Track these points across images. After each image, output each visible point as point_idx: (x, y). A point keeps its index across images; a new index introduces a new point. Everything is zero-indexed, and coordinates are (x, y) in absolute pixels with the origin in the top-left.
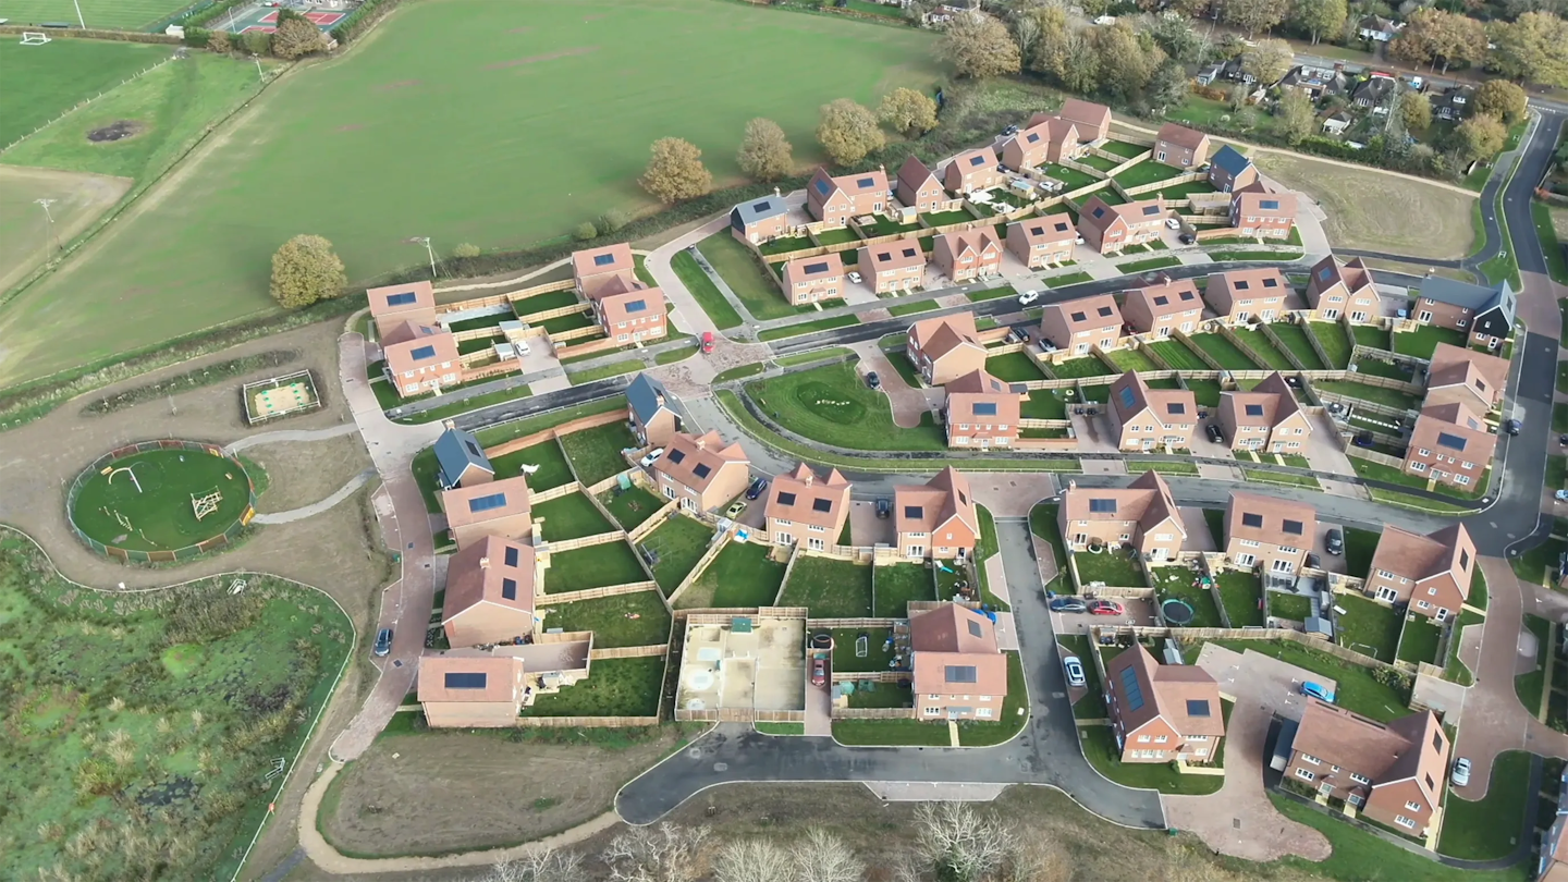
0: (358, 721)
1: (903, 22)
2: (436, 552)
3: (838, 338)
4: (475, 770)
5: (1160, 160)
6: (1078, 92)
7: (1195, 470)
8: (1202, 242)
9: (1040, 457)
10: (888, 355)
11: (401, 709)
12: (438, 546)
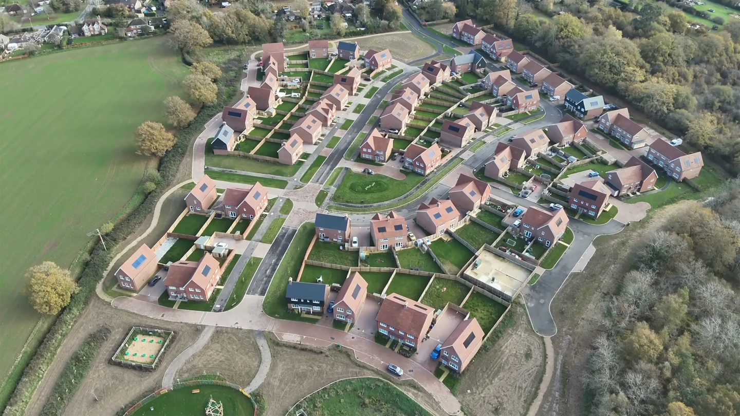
0: (437, 397)
1: (117, 40)
2: (346, 331)
3: (329, 167)
4: (496, 368)
5: (314, 57)
6: (244, 43)
7: (484, 143)
8: (373, 78)
9: (449, 163)
10: (355, 161)
11: (442, 379)
12: (344, 329)
